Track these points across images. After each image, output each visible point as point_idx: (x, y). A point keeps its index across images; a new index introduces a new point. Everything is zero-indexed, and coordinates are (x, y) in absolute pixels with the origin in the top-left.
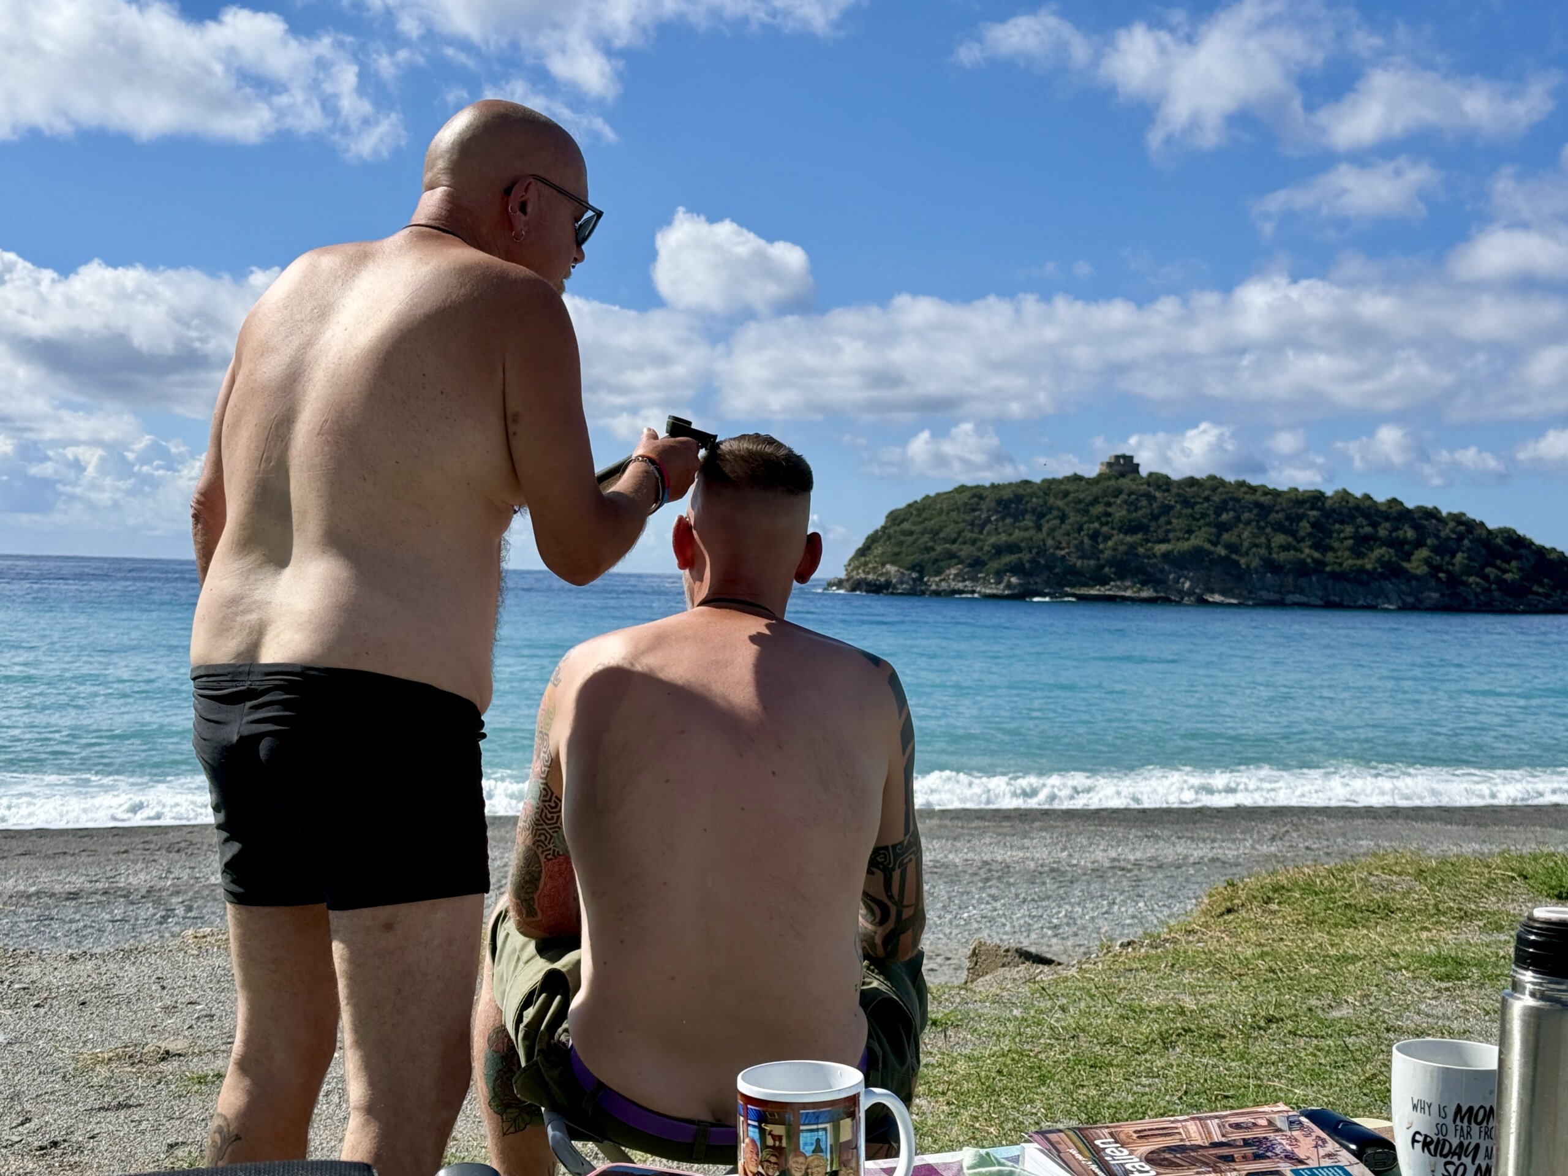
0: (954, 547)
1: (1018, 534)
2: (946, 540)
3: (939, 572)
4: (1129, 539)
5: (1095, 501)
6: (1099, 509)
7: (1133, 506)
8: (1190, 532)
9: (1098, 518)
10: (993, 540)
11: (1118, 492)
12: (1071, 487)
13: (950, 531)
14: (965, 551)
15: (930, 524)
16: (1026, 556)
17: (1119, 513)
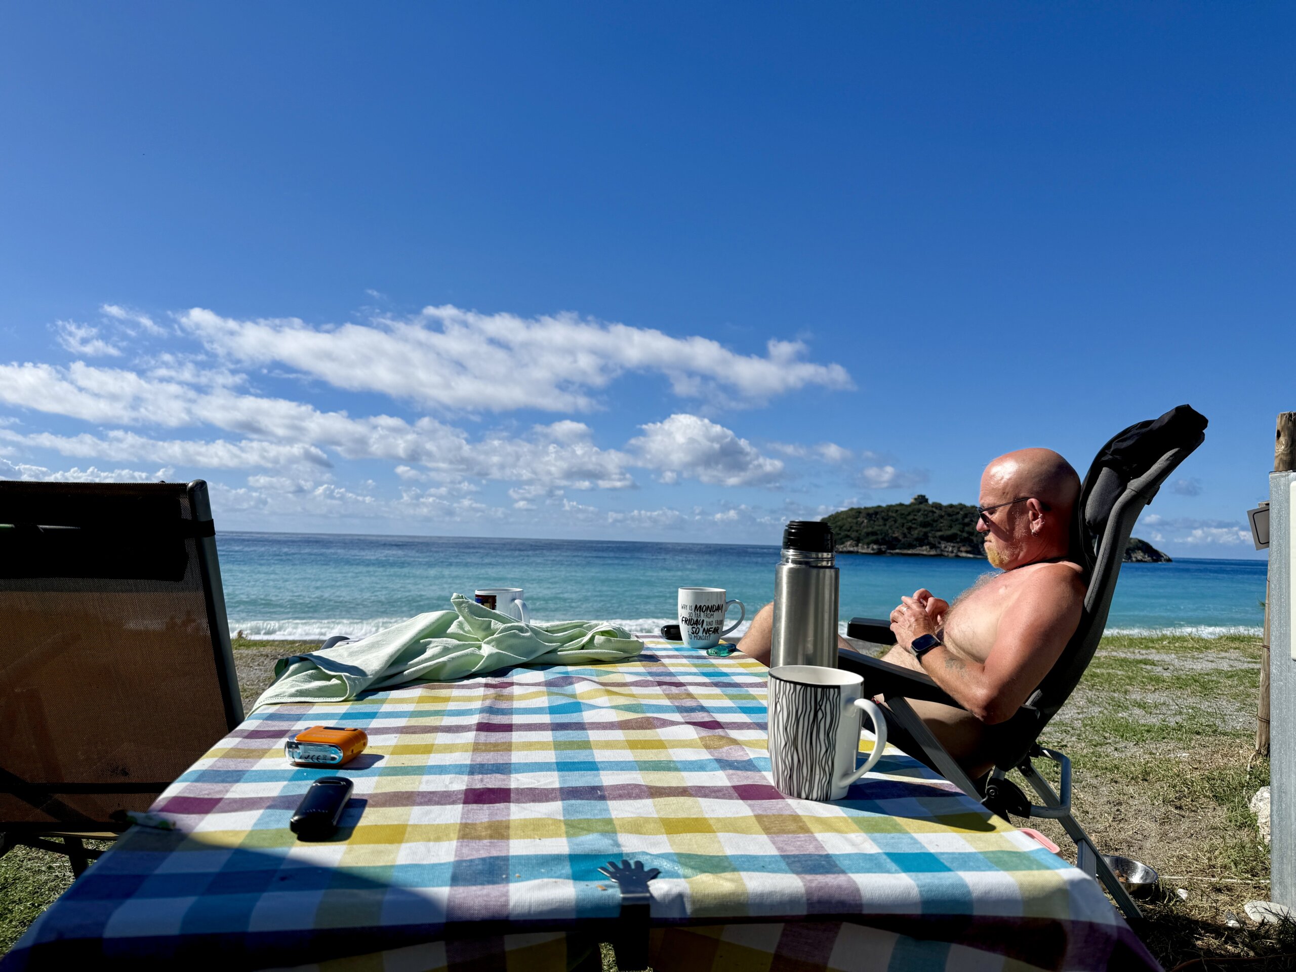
0: (849, 533)
1: (876, 528)
2: (845, 530)
3: (843, 543)
4: (924, 530)
5: (909, 514)
6: (910, 517)
7: (926, 516)
8: (951, 527)
9: (911, 521)
10: (865, 530)
11: (919, 511)
12: (898, 508)
13: (847, 526)
14: (854, 535)
15: (839, 523)
16: (880, 537)
17: (920, 518)
